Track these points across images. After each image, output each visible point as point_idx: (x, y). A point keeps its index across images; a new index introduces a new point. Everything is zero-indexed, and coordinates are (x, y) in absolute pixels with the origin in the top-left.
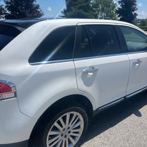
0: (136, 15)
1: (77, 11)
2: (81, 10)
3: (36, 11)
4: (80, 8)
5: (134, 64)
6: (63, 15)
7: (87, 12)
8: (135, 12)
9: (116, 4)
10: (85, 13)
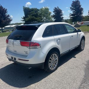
0: (63, 18)
1: (31, 17)
2: (33, 17)
3: (8, 18)
4: (33, 16)
5: (71, 37)
6: (23, 20)
7: (37, 18)
8: (62, 16)
9: (51, 12)
10: (36, 18)
